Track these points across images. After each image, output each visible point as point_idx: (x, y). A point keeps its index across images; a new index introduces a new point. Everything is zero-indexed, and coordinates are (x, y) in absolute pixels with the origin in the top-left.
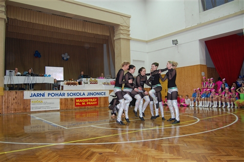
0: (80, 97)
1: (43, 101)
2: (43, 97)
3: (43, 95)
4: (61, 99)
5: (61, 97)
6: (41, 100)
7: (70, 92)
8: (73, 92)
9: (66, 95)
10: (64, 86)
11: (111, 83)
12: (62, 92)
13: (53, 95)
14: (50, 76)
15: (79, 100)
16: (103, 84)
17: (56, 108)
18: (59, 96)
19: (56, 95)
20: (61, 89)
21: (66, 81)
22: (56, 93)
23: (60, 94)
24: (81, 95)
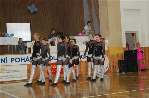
1: (6, 68)
2: (5, 64)
3: (5, 61)
4: (28, 65)
5: (28, 62)
6: (3, 67)
12: (29, 56)
13: (18, 60)
14: (12, 35)
15: (52, 66)
16: (83, 43)
17: (22, 77)
18: (25, 61)
19: (22, 60)
20: (28, 52)
21: (33, 41)
22: (21, 58)
23: (27, 58)
24: (54, 60)
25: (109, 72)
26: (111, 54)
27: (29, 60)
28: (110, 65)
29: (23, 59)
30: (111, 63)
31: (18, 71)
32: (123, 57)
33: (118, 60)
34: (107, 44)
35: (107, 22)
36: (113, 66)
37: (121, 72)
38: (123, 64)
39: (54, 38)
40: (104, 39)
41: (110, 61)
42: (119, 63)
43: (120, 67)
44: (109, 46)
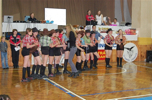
25: (136, 60)
26: (140, 44)
28: (138, 54)
32: (150, 48)
33: (147, 51)
34: (138, 34)
35: (139, 14)
36: (141, 56)
37: (148, 61)
38: (151, 54)
39: (89, 26)
40: (135, 30)
41: (139, 51)
42: (147, 53)
43: (148, 57)
44: (139, 37)
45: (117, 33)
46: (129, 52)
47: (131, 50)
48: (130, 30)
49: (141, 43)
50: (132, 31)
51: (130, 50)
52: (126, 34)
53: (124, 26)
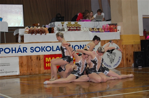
0: (51, 53)
4: (21, 57)
5: (20, 54)
7: (34, 46)
8: (40, 45)
9: (29, 50)
10: (25, 35)
11: (104, 29)
12: (22, 46)
13: (7, 51)
15: (50, 58)
16: (90, 30)
17: (12, 72)
18: (17, 52)
19: (12, 50)
20: (20, 41)
21: (27, 27)
22: (12, 48)
23: (20, 48)
24: (53, 51)
25: (121, 66)
26: (124, 44)
27: (21, 51)
28: (122, 58)
29: (14, 49)
30: (124, 55)
31: (8, 65)
32: (139, 48)
33: (134, 52)
34: (120, 31)
35: (120, 4)
36: (127, 59)
37: (136, 66)
38: (140, 56)
39: (53, 24)
40: (116, 25)
42: (134, 55)
43: (136, 60)
44: (122, 34)
45: (91, 30)
46: (109, 55)
47: (113, 52)
48: (108, 25)
49: (125, 42)
50: (112, 27)
51: (111, 53)
52: (103, 31)
53: (101, 21)
